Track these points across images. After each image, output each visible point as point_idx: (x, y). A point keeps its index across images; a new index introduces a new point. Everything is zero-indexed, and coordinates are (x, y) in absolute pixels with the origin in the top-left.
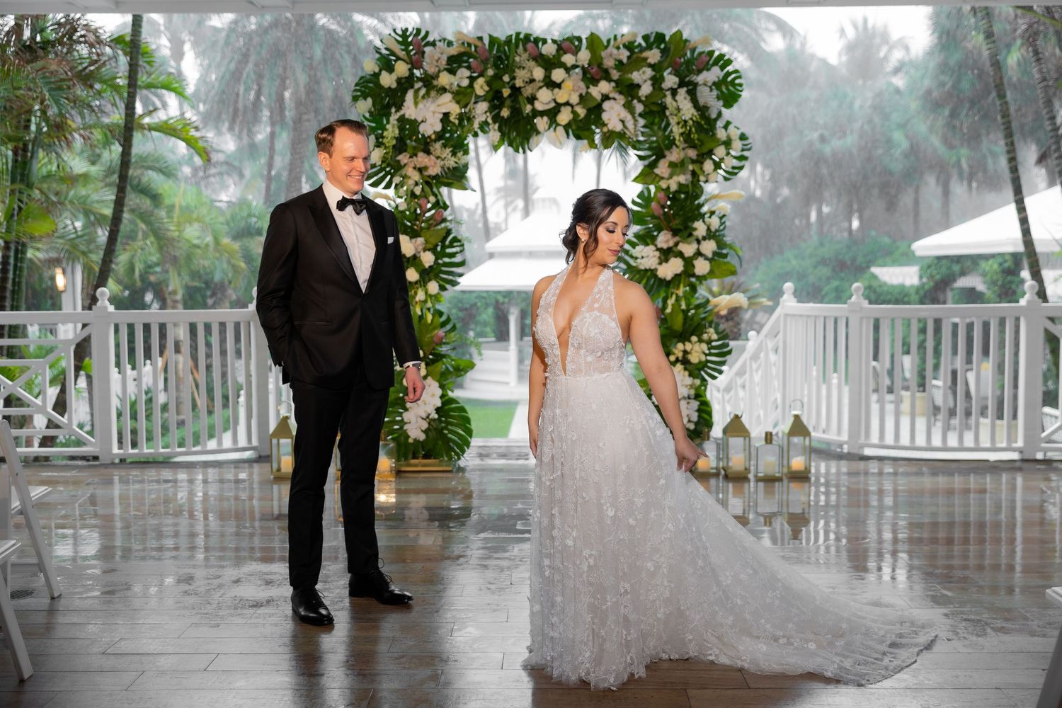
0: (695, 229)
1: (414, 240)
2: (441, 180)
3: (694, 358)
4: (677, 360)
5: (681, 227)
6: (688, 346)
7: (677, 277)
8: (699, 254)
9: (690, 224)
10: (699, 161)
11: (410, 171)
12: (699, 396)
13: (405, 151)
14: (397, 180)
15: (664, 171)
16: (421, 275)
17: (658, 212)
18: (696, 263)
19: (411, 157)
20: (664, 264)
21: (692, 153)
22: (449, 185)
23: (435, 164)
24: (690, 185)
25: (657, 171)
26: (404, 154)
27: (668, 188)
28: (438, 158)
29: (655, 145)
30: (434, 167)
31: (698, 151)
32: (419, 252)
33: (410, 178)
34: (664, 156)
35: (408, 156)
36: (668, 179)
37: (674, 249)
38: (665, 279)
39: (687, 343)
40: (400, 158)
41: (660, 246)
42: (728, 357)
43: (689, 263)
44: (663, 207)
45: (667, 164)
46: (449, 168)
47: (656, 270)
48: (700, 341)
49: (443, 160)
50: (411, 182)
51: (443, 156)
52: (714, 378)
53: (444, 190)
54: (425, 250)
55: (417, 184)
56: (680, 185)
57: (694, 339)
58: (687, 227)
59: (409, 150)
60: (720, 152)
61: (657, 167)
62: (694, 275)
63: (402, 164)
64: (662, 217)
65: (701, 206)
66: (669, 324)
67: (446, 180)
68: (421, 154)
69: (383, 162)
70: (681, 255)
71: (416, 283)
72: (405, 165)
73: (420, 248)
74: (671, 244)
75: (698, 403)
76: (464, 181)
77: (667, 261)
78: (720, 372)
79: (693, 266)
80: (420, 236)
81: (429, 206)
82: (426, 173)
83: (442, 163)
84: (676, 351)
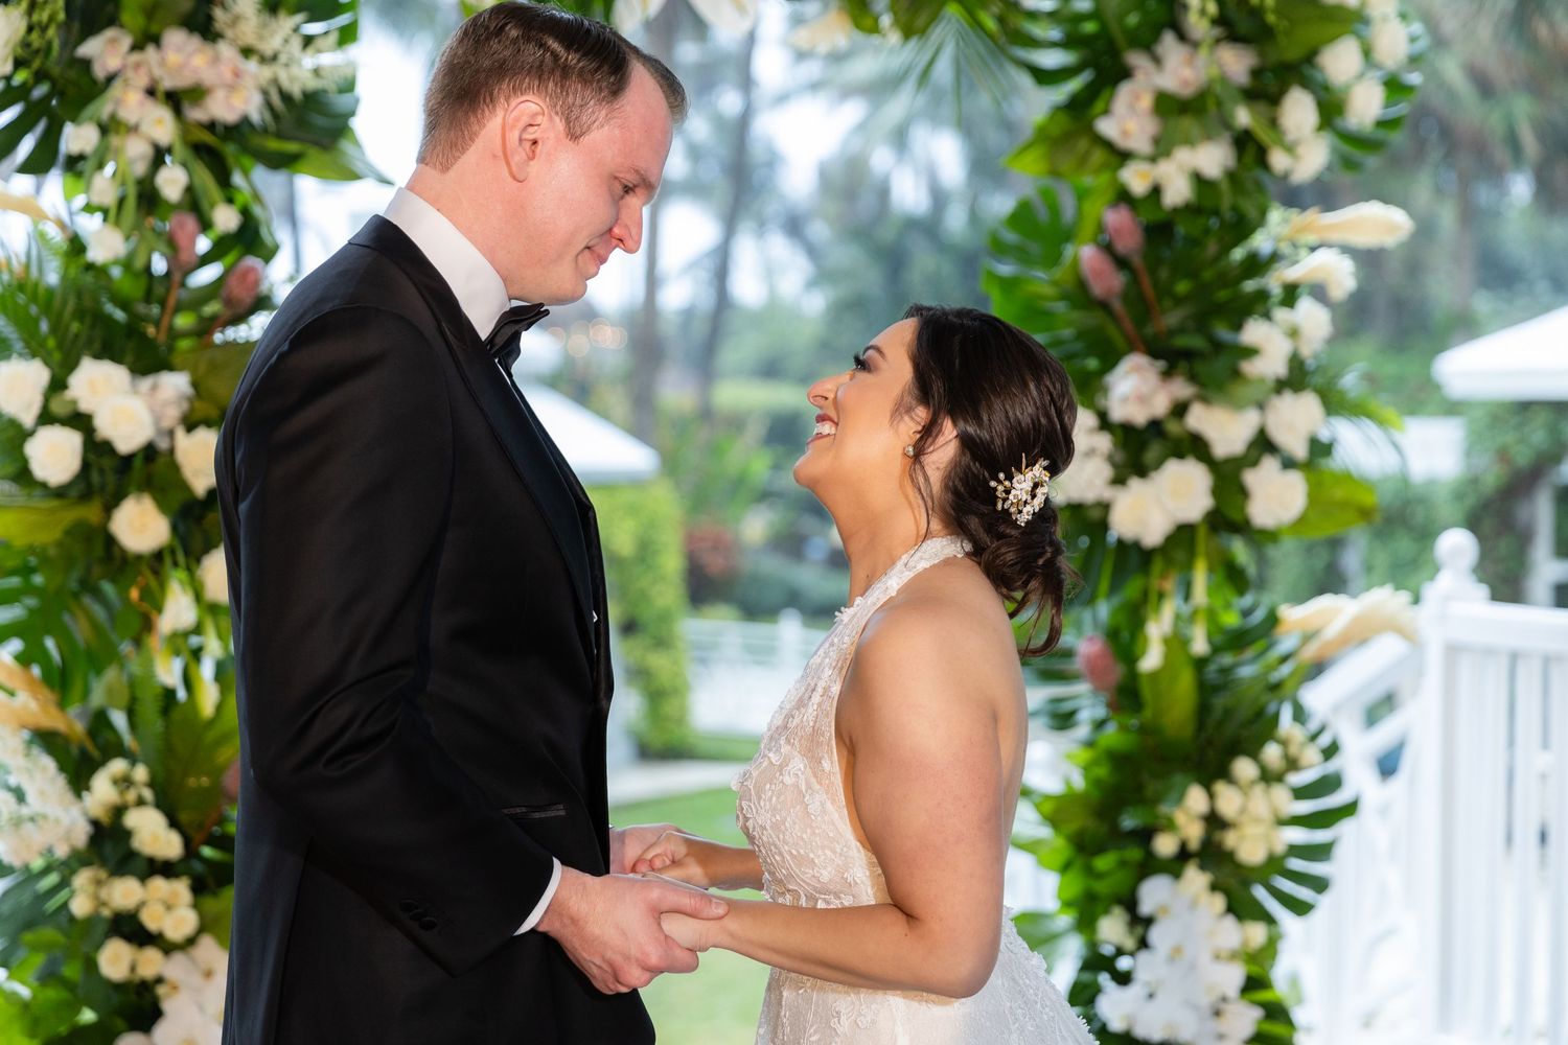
0: (1250, 352)
1: (146, 383)
2: (256, 141)
3: (1250, 847)
4: (1184, 855)
5: (1194, 342)
6: (1228, 801)
7: (1183, 536)
8: (1263, 444)
9: (1223, 332)
10: (1265, 91)
11: (129, 103)
12: (1254, 984)
13: (112, 21)
14: (77, 137)
15: (1132, 125)
16: (174, 528)
17: (1108, 282)
18: (1251, 478)
19: (137, 47)
20: (1135, 484)
21: (1236, 63)
22: (282, 162)
23: (237, 74)
24: (1225, 187)
25: (1107, 127)
26: (110, 33)
27: (1156, 191)
28: (247, 52)
29: (1090, 27)
30: (232, 88)
31: (1261, 54)
32: (171, 433)
33: (134, 129)
34: (1125, 73)
35: (126, 41)
36: (1153, 159)
37: (1173, 427)
38: (1136, 546)
39: (1221, 788)
40: (90, 48)
41: (1119, 412)
42: (1345, 829)
43: (1228, 478)
44: (1121, 262)
45: (1146, 102)
46: (286, 97)
47: (1105, 507)
48: (1268, 777)
49: (263, 60)
50: (136, 151)
51: (271, 44)
52: (1300, 908)
53: (263, 181)
54: (190, 424)
55: (159, 156)
56: (1199, 180)
57: (1244, 768)
58: (1218, 347)
59: (126, 17)
60: (1340, 61)
61: (1106, 112)
62: (1242, 527)
63: (99, 72)
64: (1117, 305)
65: (1257, 265)
66: (1148, 713)
67: (274, 145)
68: (177, 40)
69: (19, 63)
70: (1196, 447)
71: (158, 556)
72: (111, 79)
73: (172, 415)
74: (1160, 405)
75: (1257, 1013)
76: (345, 145)
77: (1142, 471)
78: (1320, 885)
79: (1243, 493)
80: (171, 368)
81: (203, 244)
82: (196, 114)
83: (266, 73)
84: (1180, 818)
